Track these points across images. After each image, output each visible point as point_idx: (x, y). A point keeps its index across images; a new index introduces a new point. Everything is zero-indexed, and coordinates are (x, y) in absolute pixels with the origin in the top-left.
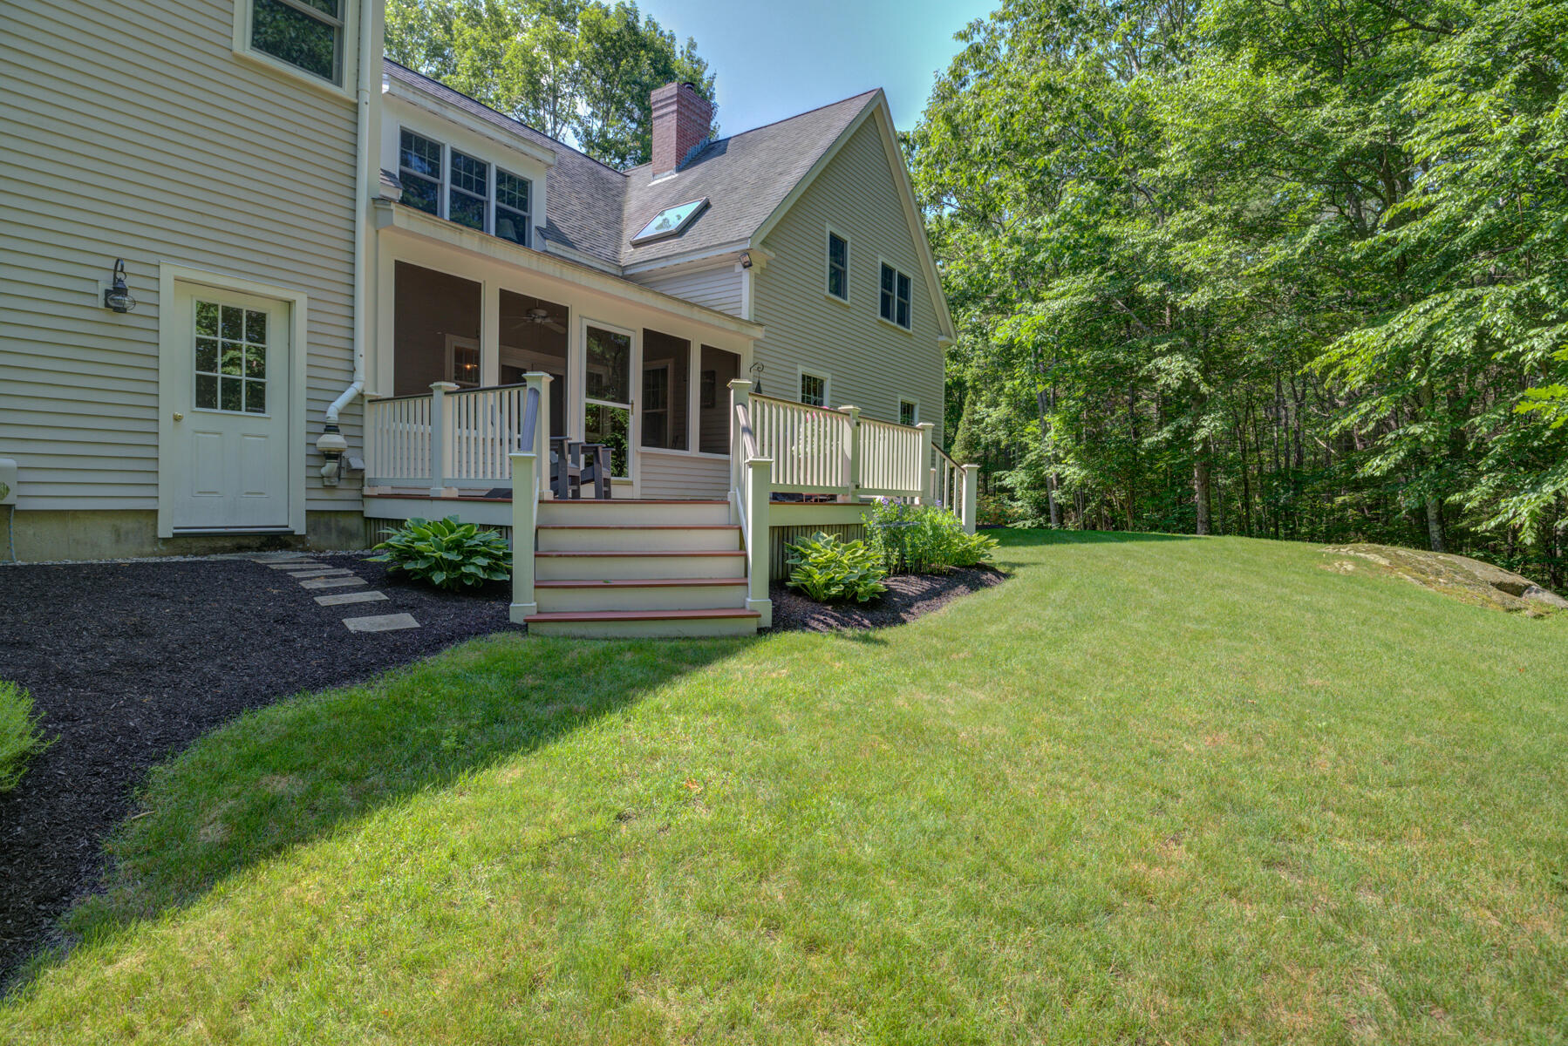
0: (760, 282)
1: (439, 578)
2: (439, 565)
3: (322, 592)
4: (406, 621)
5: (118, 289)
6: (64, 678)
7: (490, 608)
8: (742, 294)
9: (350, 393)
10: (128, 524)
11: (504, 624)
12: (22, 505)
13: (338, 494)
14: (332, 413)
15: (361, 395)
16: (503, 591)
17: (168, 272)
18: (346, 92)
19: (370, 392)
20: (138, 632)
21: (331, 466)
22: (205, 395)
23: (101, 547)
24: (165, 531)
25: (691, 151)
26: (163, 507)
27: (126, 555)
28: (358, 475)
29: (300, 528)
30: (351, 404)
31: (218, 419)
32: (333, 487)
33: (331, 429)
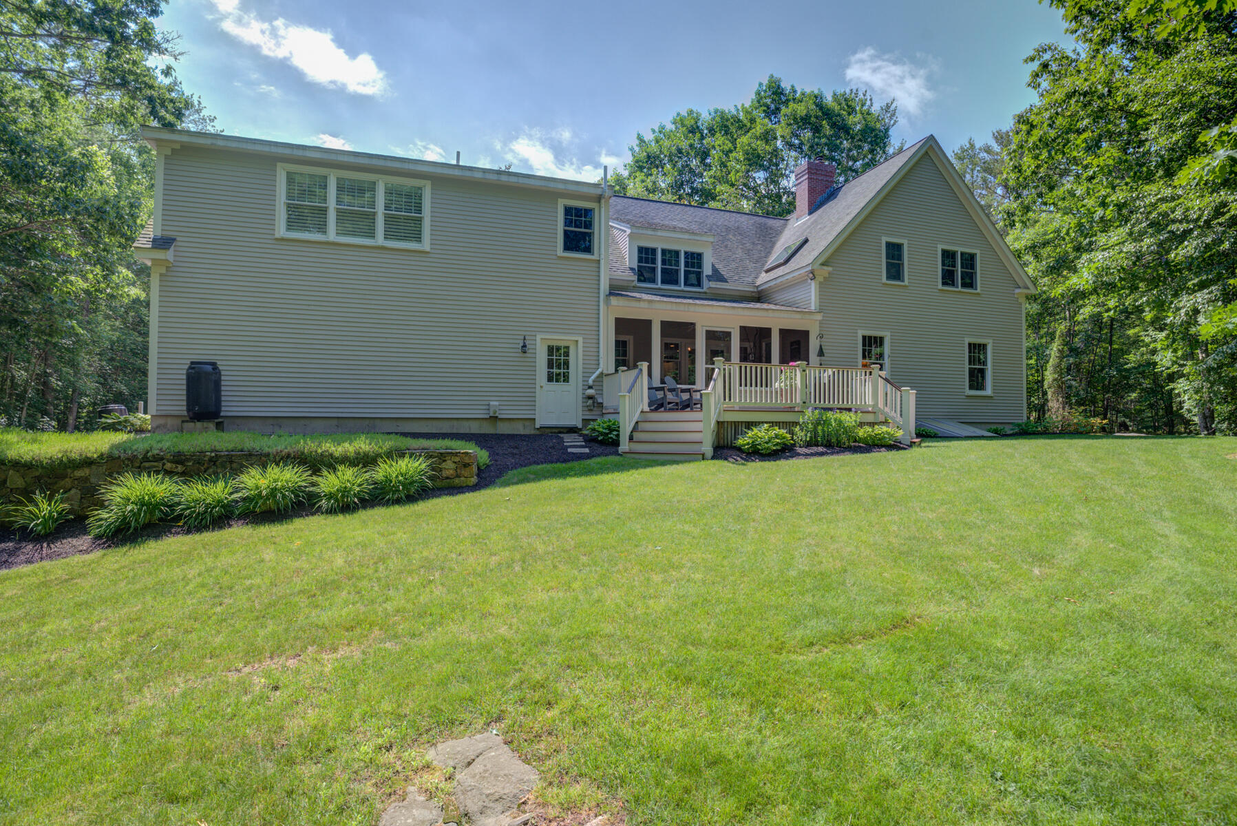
0: (822, 286)
1: (600, 438)
2: (602, 434)
3: (571, 447)
4: (587, 450)
5: (524, 346)
6: (498, 454)
7: (612, 449)
8: (811, 295)
9: (598, 373)
10: (527, 423)
11: (617, 453)
12: (500, 416)
13: (594, 413)
14: (590, 382)
15: (602, 373)
16: (616, 443)
17: (539, 337)
18: (595, 257)
19: (605, 372)
20: (516, 447)
21: (590, 402)
22: (550, 379)
23: (520, 429)
24: (538, 426)
25: (819, 199)
26: (537, 417)
27: (527, 432)
28: (601, 405)
29: (580, 426)
30: (598, 377)
31: (554, 386)
32: (591, 410)
33: (590, 387)
